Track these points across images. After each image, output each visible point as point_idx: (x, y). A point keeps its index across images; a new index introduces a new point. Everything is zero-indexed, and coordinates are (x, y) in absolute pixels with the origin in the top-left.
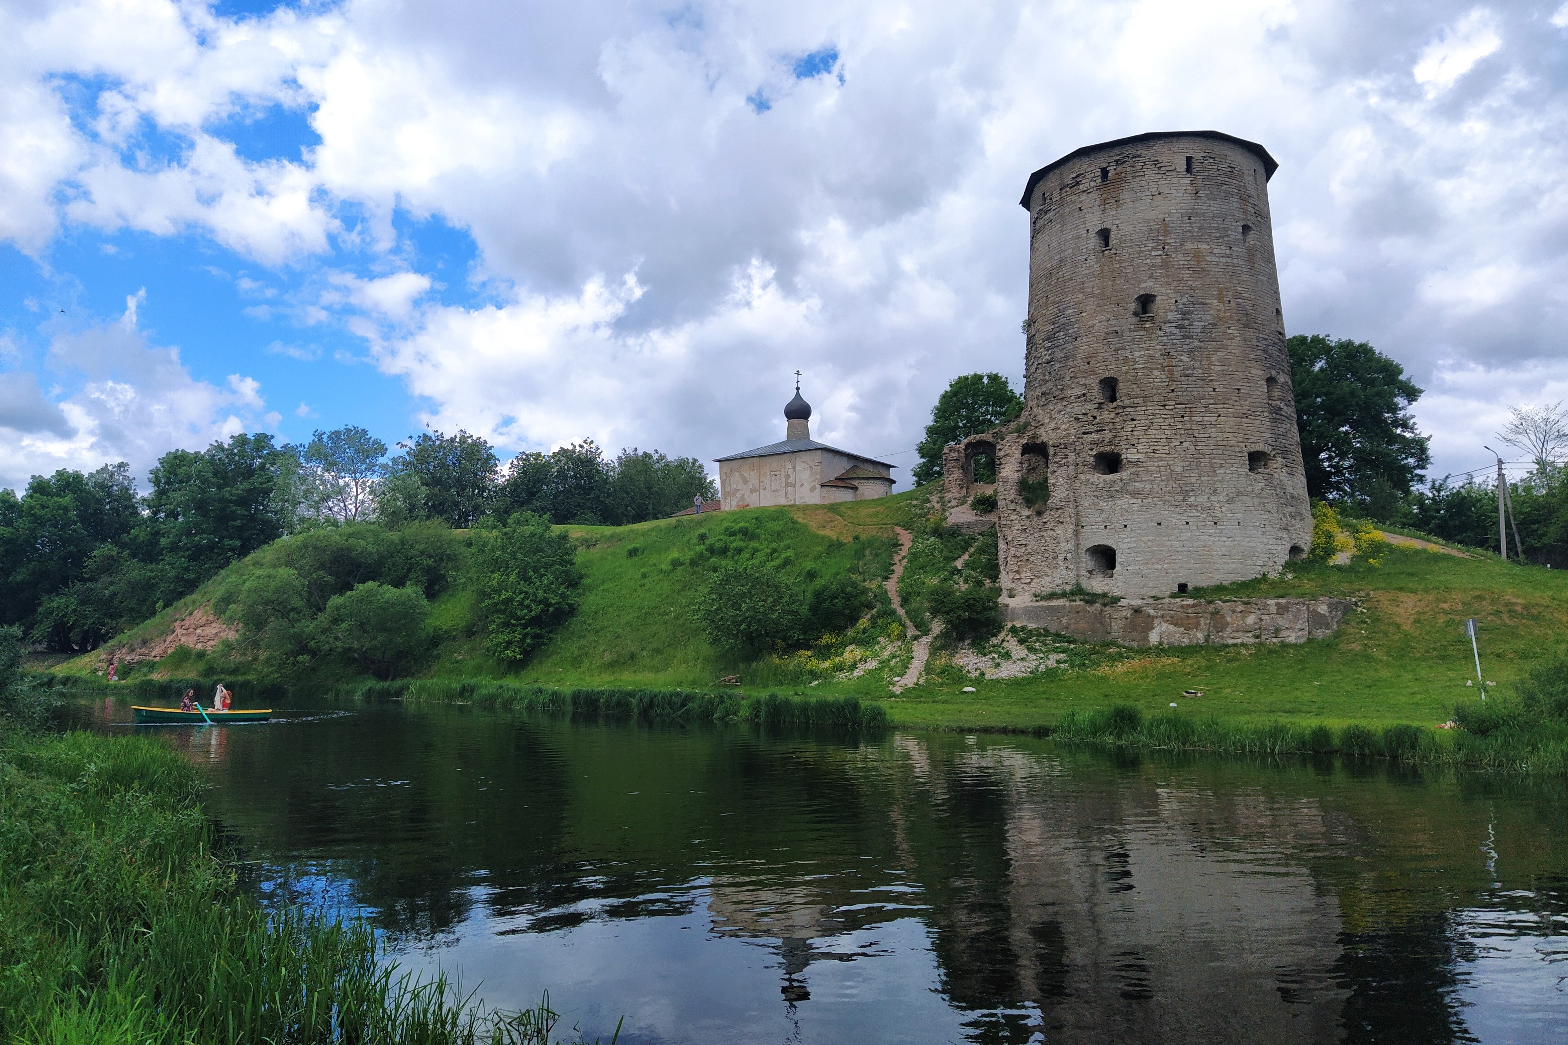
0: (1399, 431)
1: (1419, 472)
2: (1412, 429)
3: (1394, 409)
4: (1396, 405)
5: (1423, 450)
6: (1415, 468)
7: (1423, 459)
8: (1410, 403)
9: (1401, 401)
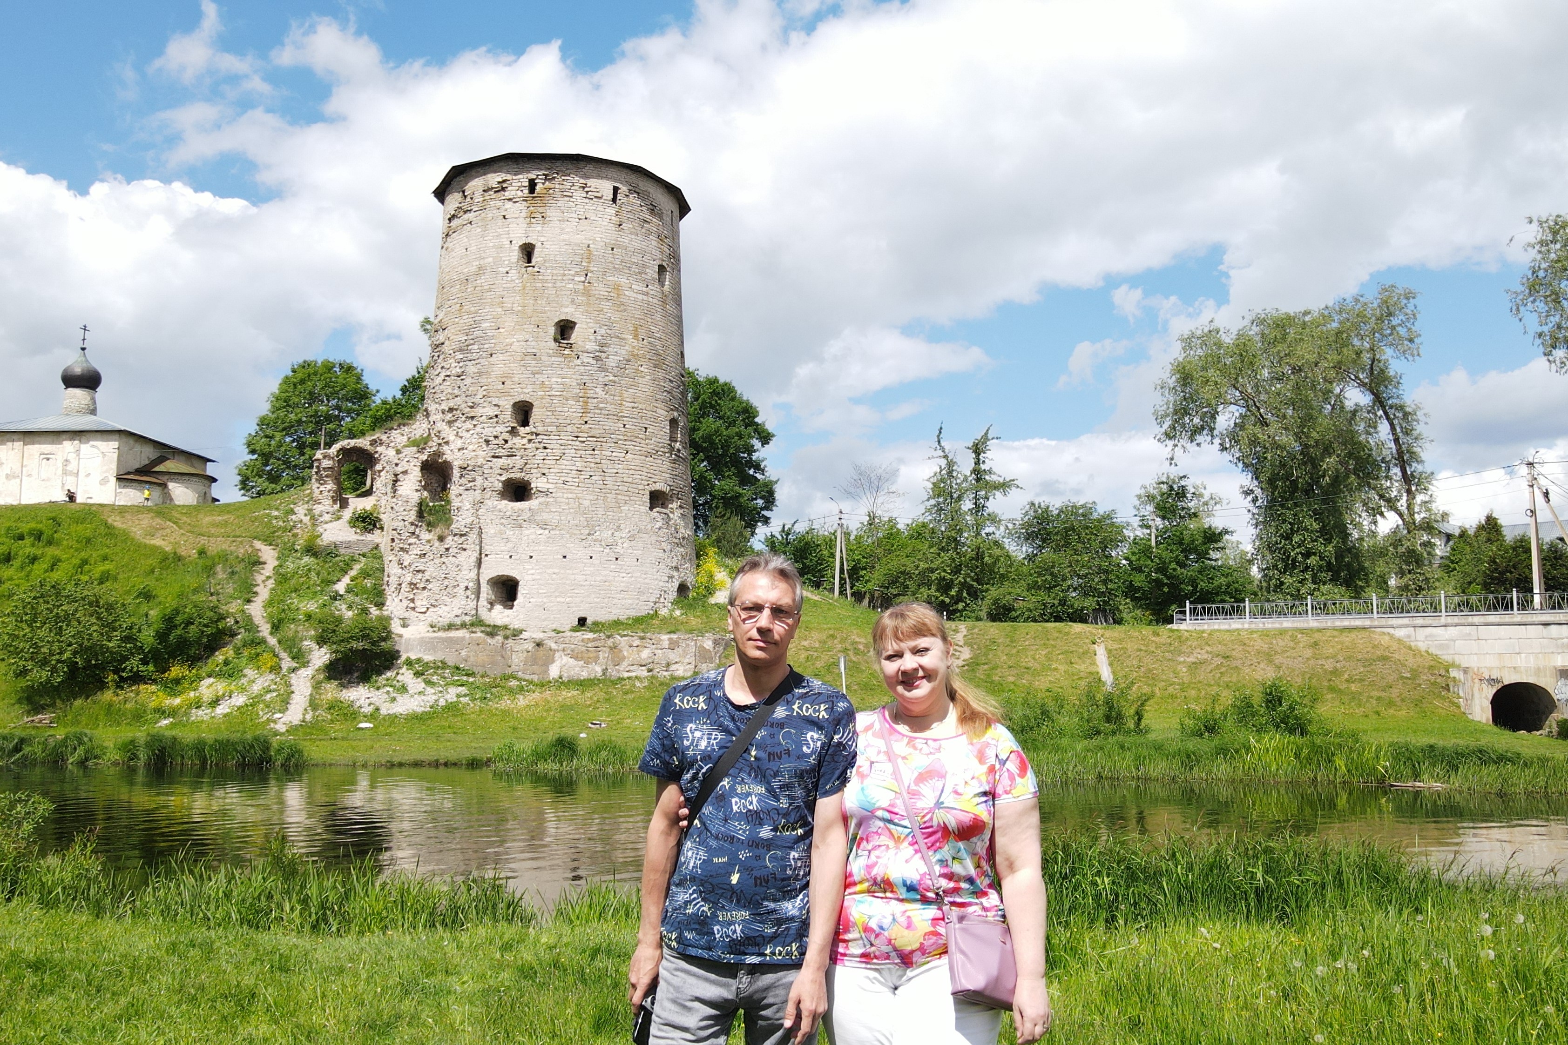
0: (751, 472)
1: (765, 513)
2: (763, 472)
3: (750, 450)
4: (753, 446)
5: (771, 493)
6: (762, 509)
7: (770, 500)
8: (763, 445)
9: (756, 443)
